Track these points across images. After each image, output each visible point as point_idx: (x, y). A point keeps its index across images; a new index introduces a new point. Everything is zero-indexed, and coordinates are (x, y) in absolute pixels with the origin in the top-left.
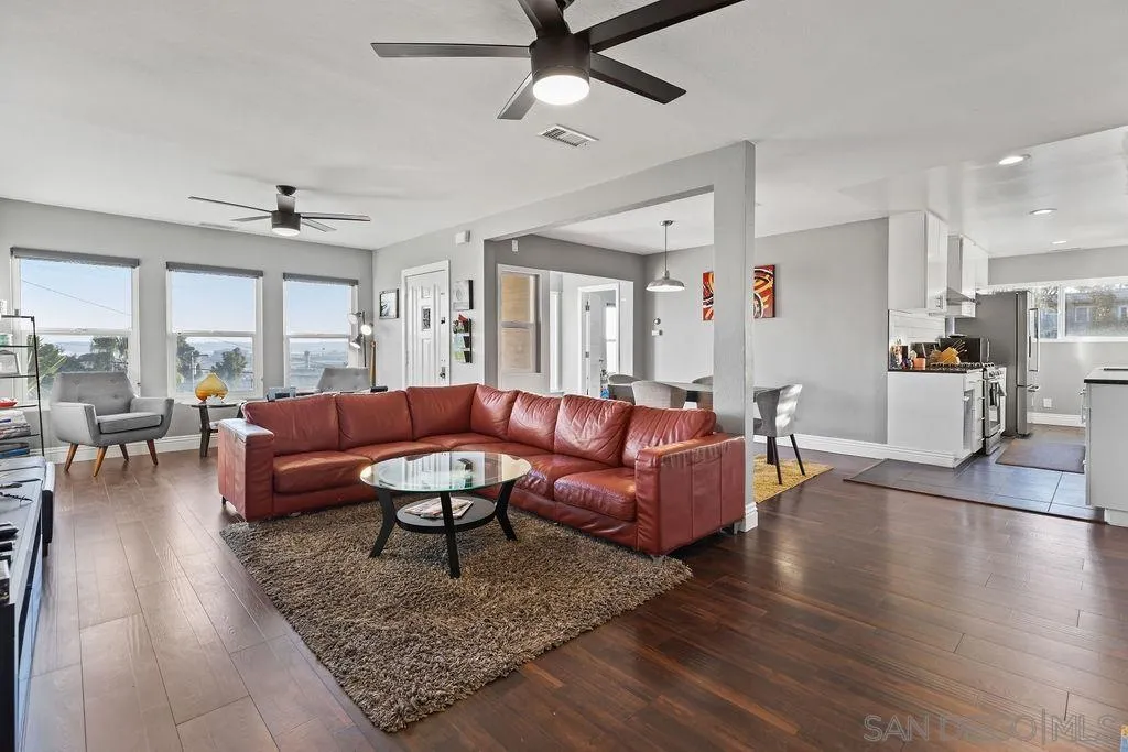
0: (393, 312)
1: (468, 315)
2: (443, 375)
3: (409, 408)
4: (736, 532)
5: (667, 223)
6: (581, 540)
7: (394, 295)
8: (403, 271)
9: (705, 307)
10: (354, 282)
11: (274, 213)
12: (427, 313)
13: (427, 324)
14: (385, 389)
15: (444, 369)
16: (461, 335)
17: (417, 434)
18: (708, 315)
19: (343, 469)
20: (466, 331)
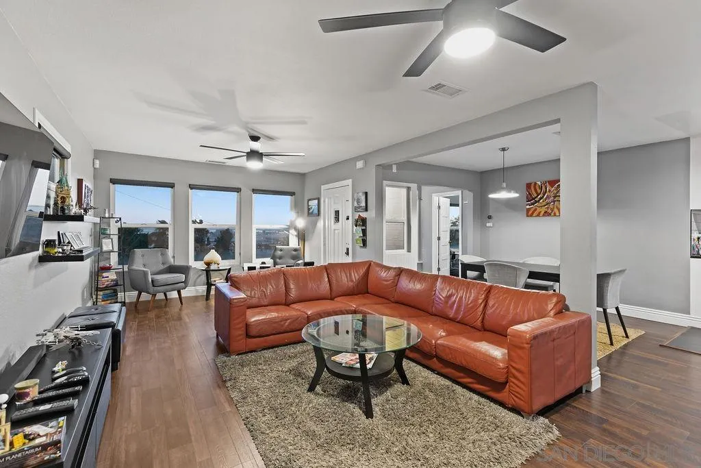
0: (316, 211)
1: (364, 215)
2: (347, 253)
3: (328, 277)
4: (584, 391)
5: (503, 150)
6: (459, 389)
7: (316, 201)
8: (322, 186)
9: (528, 207)
10: (292, 194)
11: (247, 153)
12: (337, 213)
13: (337, 219)
14: (312, 264)
15: (348, 249)
16: (359, 229)
17: (334, 294)
18: (530, 212)
19: (289, 321)
20: (363, 225)
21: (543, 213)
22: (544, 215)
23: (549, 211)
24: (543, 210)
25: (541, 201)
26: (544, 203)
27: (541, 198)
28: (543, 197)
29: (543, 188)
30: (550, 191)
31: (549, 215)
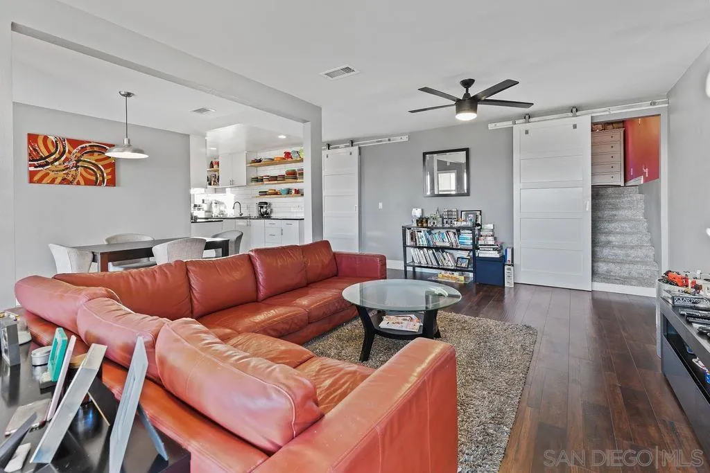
5: (127, 94)
9: (32, 169)
21: (59, 180)
22: (61, 183)
23: (70, 178)
24: (61, 175)
25: (57, 163)
26: (62, 167)
27: (56, 160)
28: (59, 158)
29: (60, 146)
30: (70, 152)
31: (70, 183)
